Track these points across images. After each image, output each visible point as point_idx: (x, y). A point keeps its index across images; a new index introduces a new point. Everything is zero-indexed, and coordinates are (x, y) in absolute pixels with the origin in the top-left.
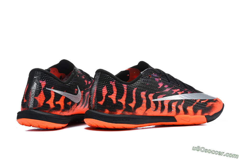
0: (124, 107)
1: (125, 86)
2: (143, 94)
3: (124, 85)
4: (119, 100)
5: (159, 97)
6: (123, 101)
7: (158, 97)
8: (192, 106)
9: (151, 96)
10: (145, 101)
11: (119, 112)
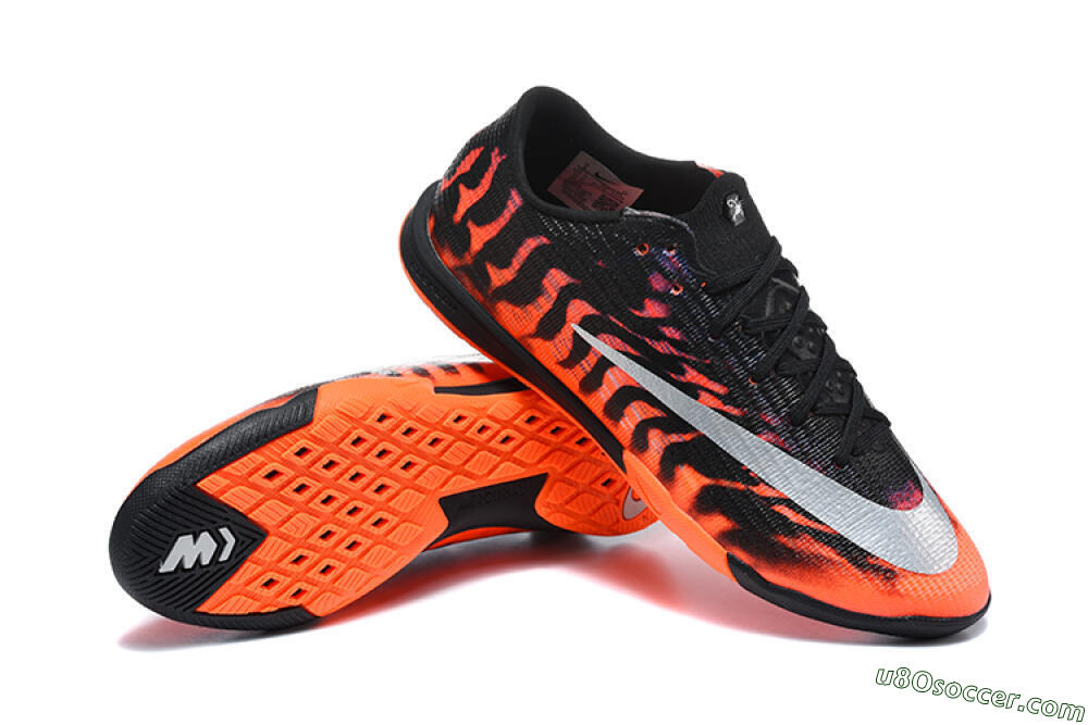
0: (468, 259)
1: (515, 202)
2: (556, 279)
3: (514, 193)
4: (470, 225)
5: (607, 340)
6: (480, 236)
7: (605, 336)
8: (707, 481)
9: (578, 309)
10: (544, 304)
11: (448, 260)
